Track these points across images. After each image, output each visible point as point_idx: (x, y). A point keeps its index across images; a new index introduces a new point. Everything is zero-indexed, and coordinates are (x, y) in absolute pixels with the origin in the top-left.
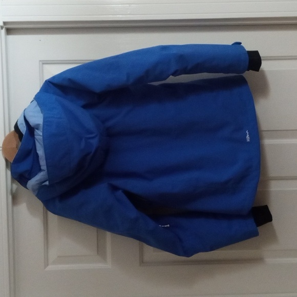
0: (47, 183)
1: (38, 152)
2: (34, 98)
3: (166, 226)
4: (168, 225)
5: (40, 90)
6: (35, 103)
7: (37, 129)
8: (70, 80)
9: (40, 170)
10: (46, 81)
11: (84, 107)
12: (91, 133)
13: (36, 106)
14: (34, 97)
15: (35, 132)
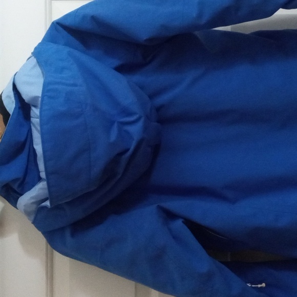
0: (47, 203)
1: (35, 147)
2: (32, 53)
3: (259, 286)
4: (264, 285)
5: (44, 39)
6: (34, 60)
7: (35, 106)
8: (94, 18)
9: (40, 179)
10: (53, 23)
11: (120, 69)
12: (130, 114)
13: (35, 66)
14: (32, 51)
15: (31, 111)
